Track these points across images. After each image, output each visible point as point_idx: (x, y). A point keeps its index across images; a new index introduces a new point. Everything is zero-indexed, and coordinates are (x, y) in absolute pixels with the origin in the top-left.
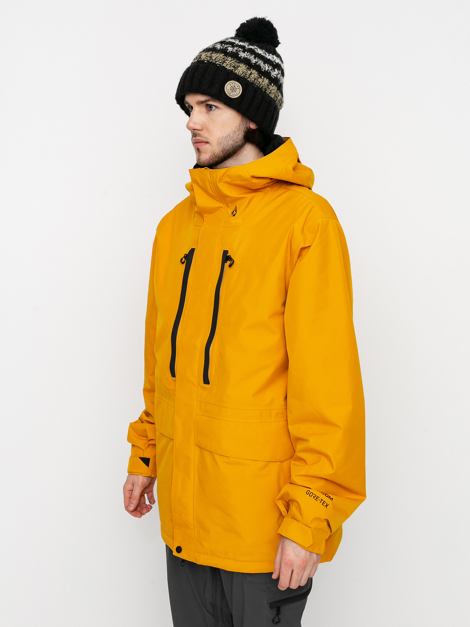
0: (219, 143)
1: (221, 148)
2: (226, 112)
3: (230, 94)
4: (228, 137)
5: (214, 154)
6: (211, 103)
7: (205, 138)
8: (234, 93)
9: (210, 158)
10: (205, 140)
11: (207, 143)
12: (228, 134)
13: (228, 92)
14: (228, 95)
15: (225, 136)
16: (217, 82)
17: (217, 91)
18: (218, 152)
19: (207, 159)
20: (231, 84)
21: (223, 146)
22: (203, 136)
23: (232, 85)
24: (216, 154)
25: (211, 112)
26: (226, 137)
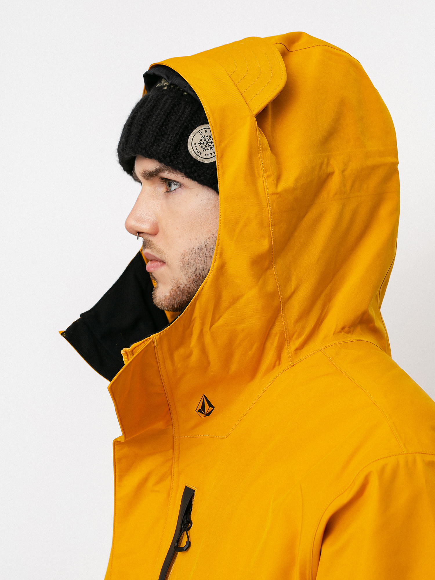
0: (185, 264)
1: (190, 273)
2: (197, 196)
3: (199, 154)
4: (205, 250)
5: (178, 287)
6: (167, 175)
7: (159, 251)
8: (209, 152)
9: (170, 294)
10: (158, 256)
11: (164, 263)
12: (203, 243)
13: (194, 149)
14: (194, 156)
15: (196, 248)
16: (173, 128)
17: (170, 148)
18: (186, 282)
19: (166, 298)
20: (203, 131)
21: (194, 269)
22: (156, 247)
23: (204, 134)
24: (182, 287)
25: (172, 196)
26: (200, 249)
